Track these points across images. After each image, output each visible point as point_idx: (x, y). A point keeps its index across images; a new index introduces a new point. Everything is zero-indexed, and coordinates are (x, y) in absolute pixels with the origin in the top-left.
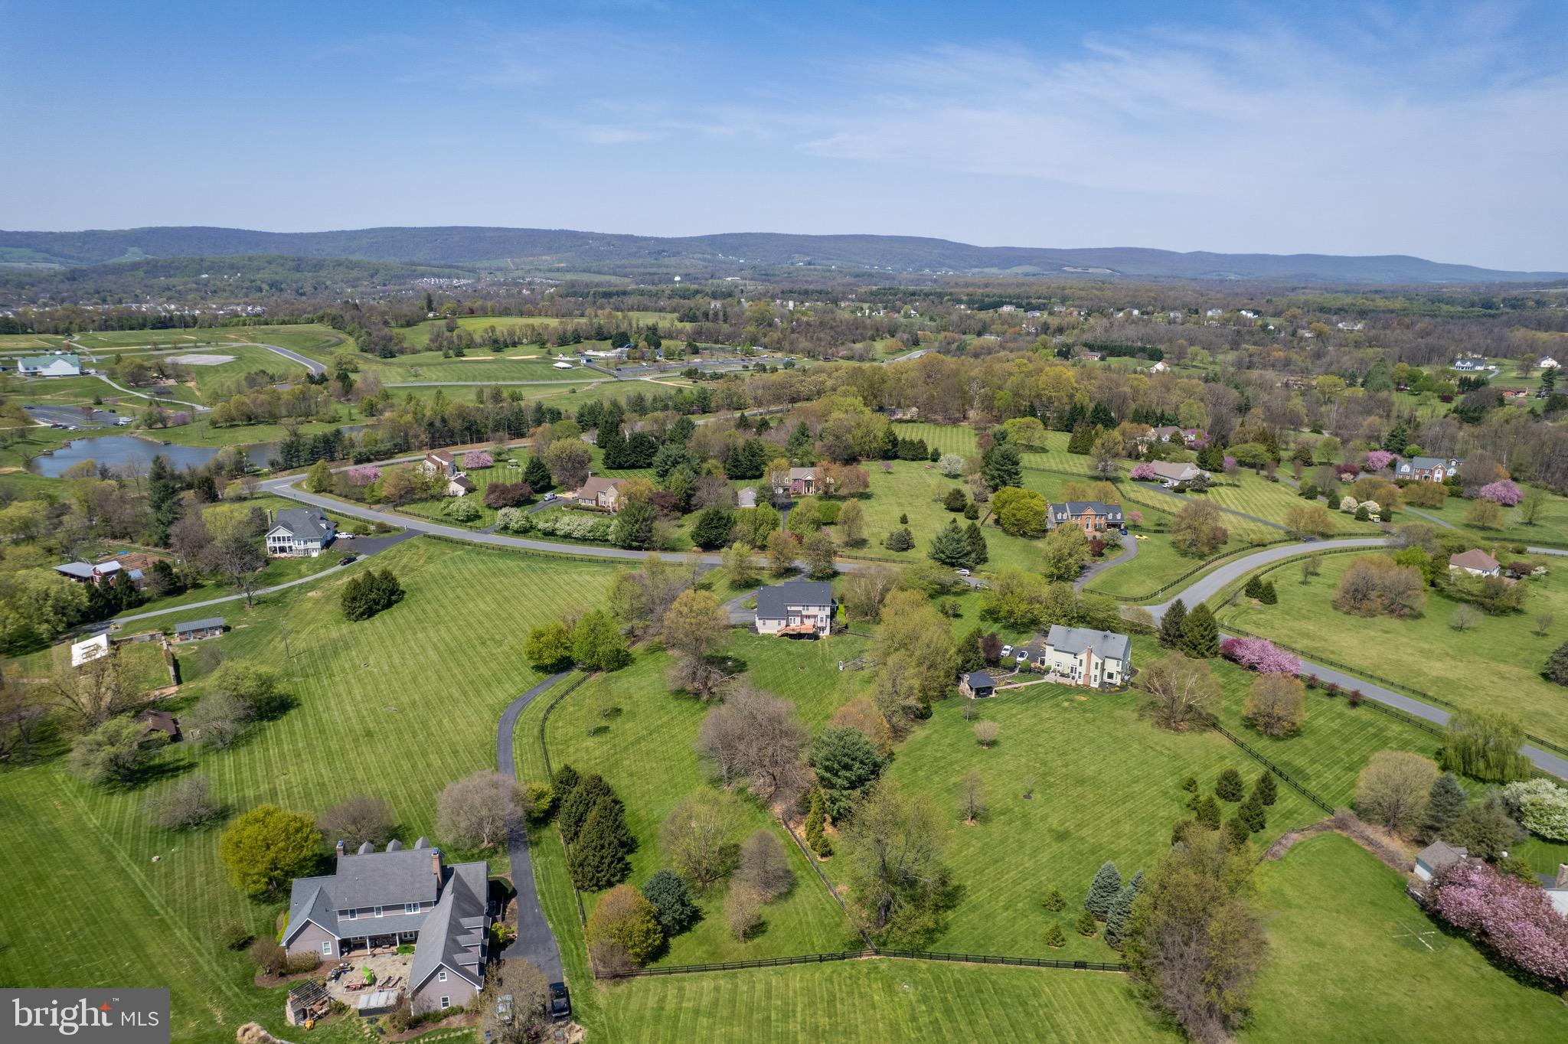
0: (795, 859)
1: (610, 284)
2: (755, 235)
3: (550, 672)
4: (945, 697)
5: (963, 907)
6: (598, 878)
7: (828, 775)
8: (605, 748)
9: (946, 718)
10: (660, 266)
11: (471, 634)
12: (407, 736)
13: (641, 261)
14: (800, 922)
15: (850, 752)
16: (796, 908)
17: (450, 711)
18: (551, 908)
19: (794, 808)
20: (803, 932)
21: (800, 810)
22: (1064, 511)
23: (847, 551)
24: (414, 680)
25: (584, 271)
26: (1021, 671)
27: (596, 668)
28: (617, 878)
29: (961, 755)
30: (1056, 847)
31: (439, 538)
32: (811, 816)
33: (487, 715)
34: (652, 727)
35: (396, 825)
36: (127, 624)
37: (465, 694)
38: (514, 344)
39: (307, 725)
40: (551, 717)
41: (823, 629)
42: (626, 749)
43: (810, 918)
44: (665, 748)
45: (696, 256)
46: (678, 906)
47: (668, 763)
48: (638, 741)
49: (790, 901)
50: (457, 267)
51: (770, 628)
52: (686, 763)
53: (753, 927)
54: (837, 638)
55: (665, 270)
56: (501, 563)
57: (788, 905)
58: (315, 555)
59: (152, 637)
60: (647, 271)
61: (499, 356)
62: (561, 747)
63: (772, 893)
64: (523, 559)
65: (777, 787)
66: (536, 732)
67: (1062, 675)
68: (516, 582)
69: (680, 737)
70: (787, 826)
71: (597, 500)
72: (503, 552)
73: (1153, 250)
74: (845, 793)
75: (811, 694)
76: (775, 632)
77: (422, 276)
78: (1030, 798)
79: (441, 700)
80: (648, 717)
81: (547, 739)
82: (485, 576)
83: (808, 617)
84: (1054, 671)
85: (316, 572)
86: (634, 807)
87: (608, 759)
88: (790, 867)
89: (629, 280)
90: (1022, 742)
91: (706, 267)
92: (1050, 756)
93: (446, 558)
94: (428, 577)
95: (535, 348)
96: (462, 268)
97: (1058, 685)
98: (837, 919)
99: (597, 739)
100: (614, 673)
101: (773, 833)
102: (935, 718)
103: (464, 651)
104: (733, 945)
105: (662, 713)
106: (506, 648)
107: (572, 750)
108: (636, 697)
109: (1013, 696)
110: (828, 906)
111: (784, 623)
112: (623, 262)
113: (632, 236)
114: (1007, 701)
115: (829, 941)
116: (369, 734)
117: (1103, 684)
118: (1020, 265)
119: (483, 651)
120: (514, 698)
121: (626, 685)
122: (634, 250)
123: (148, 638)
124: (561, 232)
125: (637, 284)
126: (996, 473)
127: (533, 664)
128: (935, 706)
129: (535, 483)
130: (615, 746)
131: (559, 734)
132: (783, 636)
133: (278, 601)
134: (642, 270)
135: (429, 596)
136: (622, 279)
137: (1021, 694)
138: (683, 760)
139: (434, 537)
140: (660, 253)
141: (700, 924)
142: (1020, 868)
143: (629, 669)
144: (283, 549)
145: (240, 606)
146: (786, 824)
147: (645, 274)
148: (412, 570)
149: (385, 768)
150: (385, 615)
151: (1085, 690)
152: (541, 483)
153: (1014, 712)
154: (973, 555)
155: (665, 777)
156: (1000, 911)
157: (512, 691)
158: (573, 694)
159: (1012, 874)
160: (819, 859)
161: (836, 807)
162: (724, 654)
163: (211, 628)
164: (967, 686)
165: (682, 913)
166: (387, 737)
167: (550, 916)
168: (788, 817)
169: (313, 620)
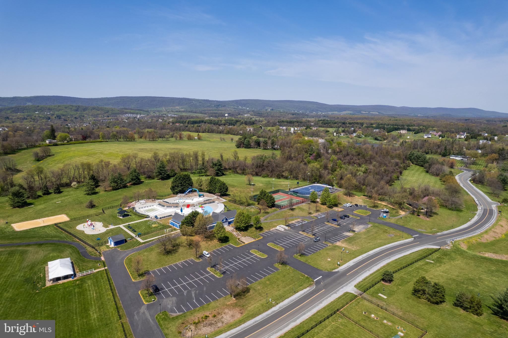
1: (197, 117)
2: (252, 100)
10: (218, 110)
13: (211, 109)
25: (190, 112)
45: (231, 107)
50: (142, 110)
55: (220, 112)
60: (213, 112)
73: (388, 106)
77: (126, 113)
89: (206, 115)
91: (235, 111)
96: (144, 111)
112: (205, 109)
113: (208, 100)
118: (345, 111)
122: (209, 105)
124: (184, 98)
125: (210, 117)
134: (212, 112)
136: (204, 115)
140: (218, 106)
147: (213, 113)
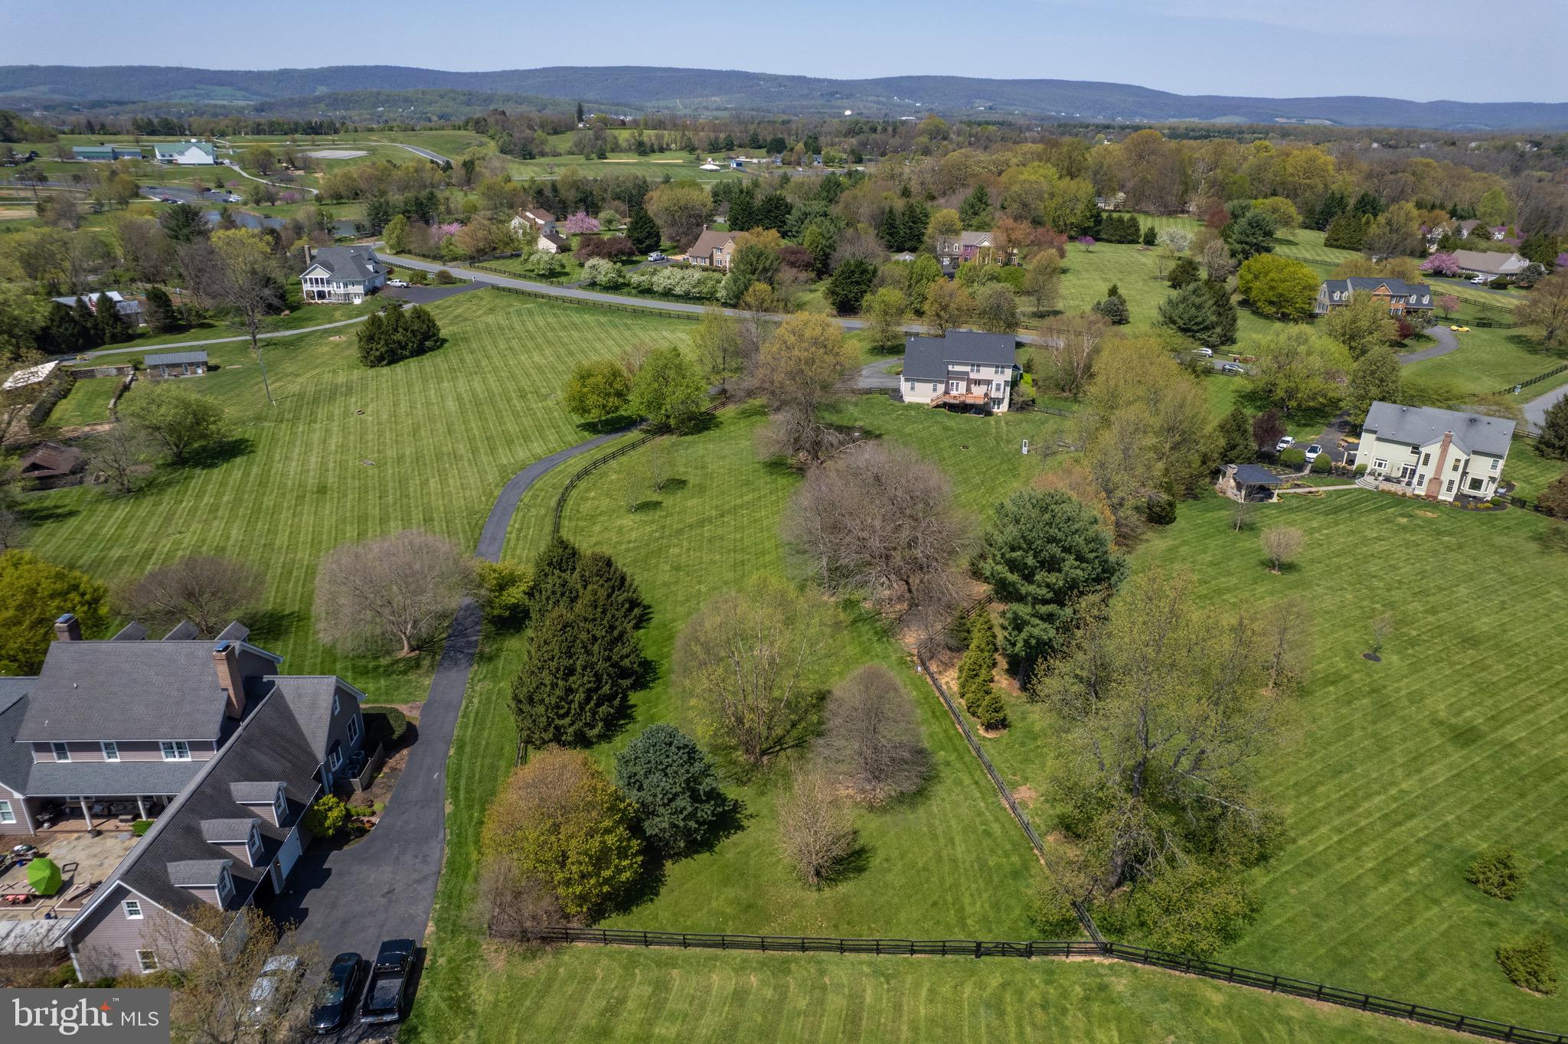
0: (936, 728)
3: (600, 432)
4: (1196, 498)
5: (1284, 864)
6: (557, 728)
7: (1013, 577)
8: (648, 529)
9: (1200, 526)
11: (511, 386)
12: (372, 497)
13: (812, 102)
14: (939, 857)
15: (1060, 535)
16: (931, 826)
17: (445, 470)
18: (465, 773)
19: (940, 638)
20: (942, 879)
21: (953, 642)
22: (1343, 288)
23: (1034, 322)
24: (415, 432)
25: (752, 110)
26: (1313, 471)
27: (664, 429)
28: (596, 731)
29: (1234, 580)
30: (1456, 755)
31: (510, 290)
32: (968, 657)
33: (492, 476)
34: (727, 507)
35: (287, 612)
36: (98, 358)
37: (474, 451)
38: (662, 150)
39: (249, 475)
40: (582, 485)
41: (999, 401)
42: (680, 532)
43: (960, 850)
44: (738, 536)
45: (870, 97)
46: (683, 802)
47: (739, 557)
48: (701, 524)
49: (921, 811)
50: (625, 105)
51: (921, 394)
52: (767, 558)
53: (838, 861)
54: (1020, 416)
55: (836, 108)
56: (576, 318)
57: (917, 818)
58: (357, 301)
59: (119, 370)
60: (818, 110)
61: (643, 159)
62: (582, 524)
63: (883, 791)
64: (604, 314)
65: (913, 605)
66: (553, 503)
67: (1388, 479)
68: (589, 336)
69: (765, 523)
70: (926, 669)
71: (711, 258)
72: (582, 306)
74: (1043, 609)
75: (977, 480)
76: (927, 400)
78: (1378, 659)
79: (439, 456)
80: (723, 493)
81: (567, 512)
82: (553, 329)
83: (978, 382)
84: (1372, 473)
85: (351, 318)
86: (669, 616)
87: (647, 545)
88: (926, 744)
90: (1339, 569)
91: (880, 108)
92: (1397, 595)
93: (511, 310)
94: (481, 326)
95: (684, 154)
97: (1384, 493)
98: (1015, 859)
99: (638, 517)
100: (689, 438)
101: (897, 677)
102: (1180, 523)
103: (493, 404)
104: (792, 892)
105: (744, 490)
106: (550, 403)
107: (597, 528)
108: (710, 468)
109: (1309, 503)
110: (996, 829)
111: (941, 388)
112: (793, 102)
113: (805, 77)
114: (1298, 509)
115: (996, 906)
116: (322, 490)
117: (1460, 497)
118: (1225, 115)
119: (518, 405)
120: (540, 459)
121: (701, 452)
122: (807, 91)
123: (114, 372)
126: (1238, 247)
127: (578, 419)
128: (1181, 509)
129: (640, 241)
130: (663, 527)
131: (585, 508)
132: (937, 406)
133: (289, 344)
134: (813, 109)
135: (474, 345)
137: (1321, 501)
138: (763, 553)
139: (504, 289)
140: (832, 94)
141: (734, 838)
142: (1393, 791)
143: (712, 434)
144: (321, 295)
145: (243, 347)
146: (923, 664)
147: (814, 112)
148: (466, 320)
149: (321, 533)
150: (413, 363)
151: (1430, 502)
152: (647, 242)
153: (1315, 524)
154: (1218, 330)
155: (729, 576)
156: (1369, 880)
157: (539, 451)
158: (623, 459)
159: (1377, 800)
160: (982, 732)
161: (1024, 635)
162: (850, 424)
163: (191, 364)
164: (1232, 483)
165: (692, 816)
166: (345, 496)
167: (456, 789)
168: (928, 653)
169: (323, 364)
